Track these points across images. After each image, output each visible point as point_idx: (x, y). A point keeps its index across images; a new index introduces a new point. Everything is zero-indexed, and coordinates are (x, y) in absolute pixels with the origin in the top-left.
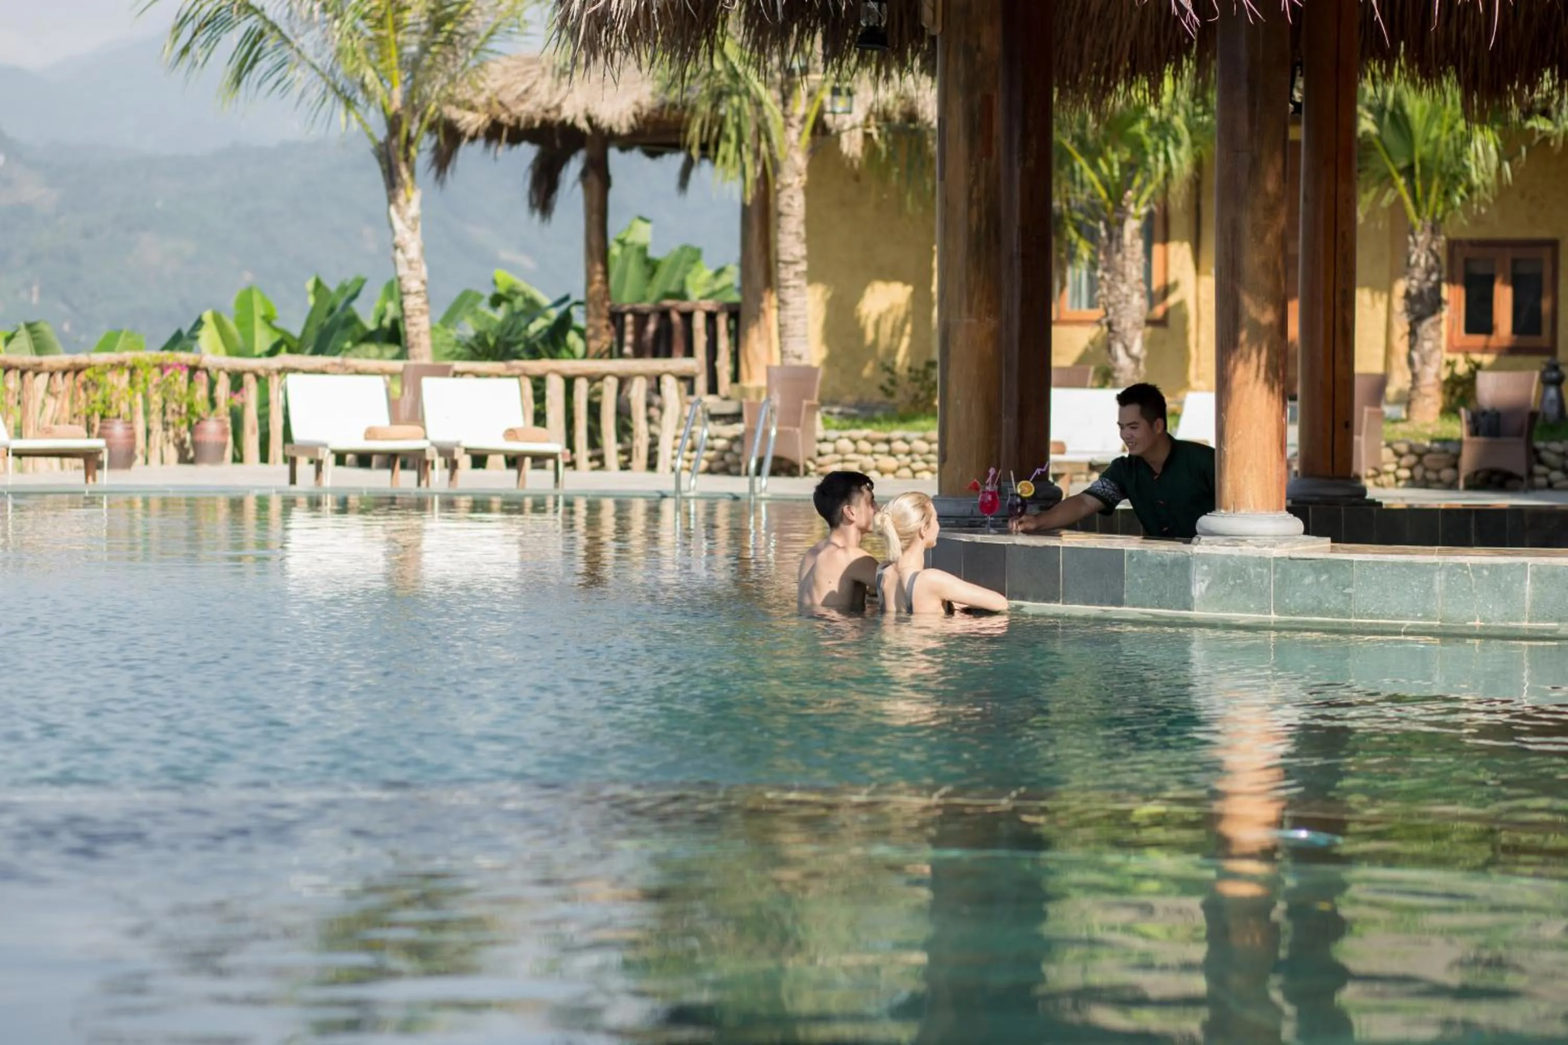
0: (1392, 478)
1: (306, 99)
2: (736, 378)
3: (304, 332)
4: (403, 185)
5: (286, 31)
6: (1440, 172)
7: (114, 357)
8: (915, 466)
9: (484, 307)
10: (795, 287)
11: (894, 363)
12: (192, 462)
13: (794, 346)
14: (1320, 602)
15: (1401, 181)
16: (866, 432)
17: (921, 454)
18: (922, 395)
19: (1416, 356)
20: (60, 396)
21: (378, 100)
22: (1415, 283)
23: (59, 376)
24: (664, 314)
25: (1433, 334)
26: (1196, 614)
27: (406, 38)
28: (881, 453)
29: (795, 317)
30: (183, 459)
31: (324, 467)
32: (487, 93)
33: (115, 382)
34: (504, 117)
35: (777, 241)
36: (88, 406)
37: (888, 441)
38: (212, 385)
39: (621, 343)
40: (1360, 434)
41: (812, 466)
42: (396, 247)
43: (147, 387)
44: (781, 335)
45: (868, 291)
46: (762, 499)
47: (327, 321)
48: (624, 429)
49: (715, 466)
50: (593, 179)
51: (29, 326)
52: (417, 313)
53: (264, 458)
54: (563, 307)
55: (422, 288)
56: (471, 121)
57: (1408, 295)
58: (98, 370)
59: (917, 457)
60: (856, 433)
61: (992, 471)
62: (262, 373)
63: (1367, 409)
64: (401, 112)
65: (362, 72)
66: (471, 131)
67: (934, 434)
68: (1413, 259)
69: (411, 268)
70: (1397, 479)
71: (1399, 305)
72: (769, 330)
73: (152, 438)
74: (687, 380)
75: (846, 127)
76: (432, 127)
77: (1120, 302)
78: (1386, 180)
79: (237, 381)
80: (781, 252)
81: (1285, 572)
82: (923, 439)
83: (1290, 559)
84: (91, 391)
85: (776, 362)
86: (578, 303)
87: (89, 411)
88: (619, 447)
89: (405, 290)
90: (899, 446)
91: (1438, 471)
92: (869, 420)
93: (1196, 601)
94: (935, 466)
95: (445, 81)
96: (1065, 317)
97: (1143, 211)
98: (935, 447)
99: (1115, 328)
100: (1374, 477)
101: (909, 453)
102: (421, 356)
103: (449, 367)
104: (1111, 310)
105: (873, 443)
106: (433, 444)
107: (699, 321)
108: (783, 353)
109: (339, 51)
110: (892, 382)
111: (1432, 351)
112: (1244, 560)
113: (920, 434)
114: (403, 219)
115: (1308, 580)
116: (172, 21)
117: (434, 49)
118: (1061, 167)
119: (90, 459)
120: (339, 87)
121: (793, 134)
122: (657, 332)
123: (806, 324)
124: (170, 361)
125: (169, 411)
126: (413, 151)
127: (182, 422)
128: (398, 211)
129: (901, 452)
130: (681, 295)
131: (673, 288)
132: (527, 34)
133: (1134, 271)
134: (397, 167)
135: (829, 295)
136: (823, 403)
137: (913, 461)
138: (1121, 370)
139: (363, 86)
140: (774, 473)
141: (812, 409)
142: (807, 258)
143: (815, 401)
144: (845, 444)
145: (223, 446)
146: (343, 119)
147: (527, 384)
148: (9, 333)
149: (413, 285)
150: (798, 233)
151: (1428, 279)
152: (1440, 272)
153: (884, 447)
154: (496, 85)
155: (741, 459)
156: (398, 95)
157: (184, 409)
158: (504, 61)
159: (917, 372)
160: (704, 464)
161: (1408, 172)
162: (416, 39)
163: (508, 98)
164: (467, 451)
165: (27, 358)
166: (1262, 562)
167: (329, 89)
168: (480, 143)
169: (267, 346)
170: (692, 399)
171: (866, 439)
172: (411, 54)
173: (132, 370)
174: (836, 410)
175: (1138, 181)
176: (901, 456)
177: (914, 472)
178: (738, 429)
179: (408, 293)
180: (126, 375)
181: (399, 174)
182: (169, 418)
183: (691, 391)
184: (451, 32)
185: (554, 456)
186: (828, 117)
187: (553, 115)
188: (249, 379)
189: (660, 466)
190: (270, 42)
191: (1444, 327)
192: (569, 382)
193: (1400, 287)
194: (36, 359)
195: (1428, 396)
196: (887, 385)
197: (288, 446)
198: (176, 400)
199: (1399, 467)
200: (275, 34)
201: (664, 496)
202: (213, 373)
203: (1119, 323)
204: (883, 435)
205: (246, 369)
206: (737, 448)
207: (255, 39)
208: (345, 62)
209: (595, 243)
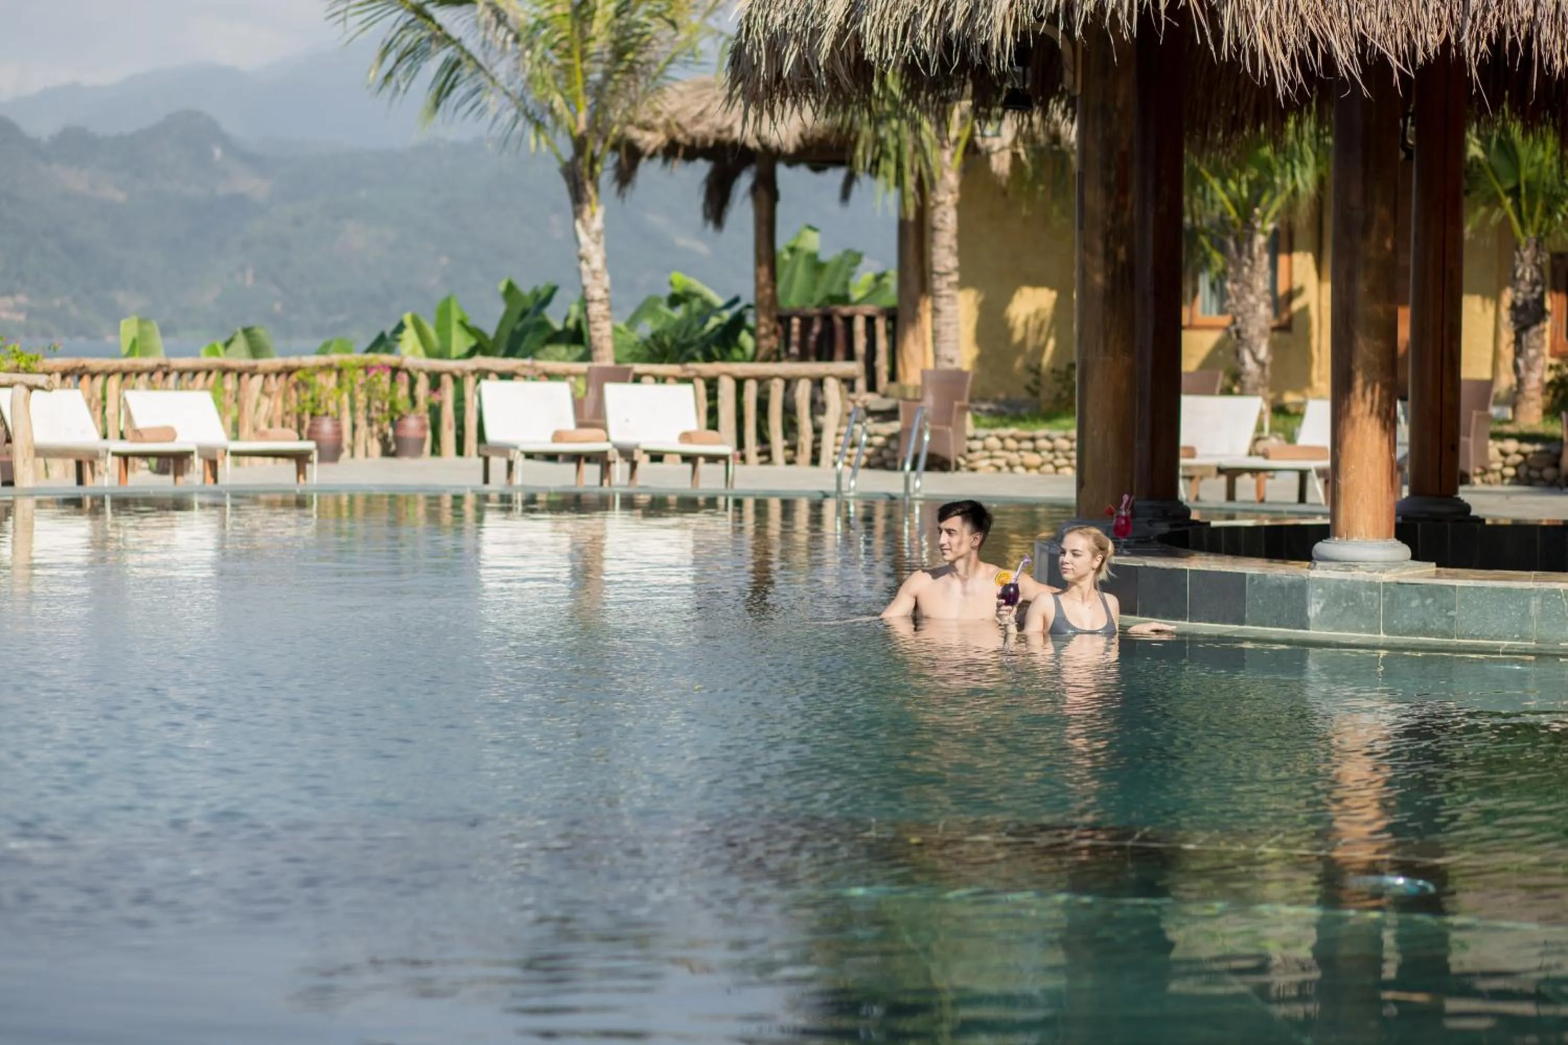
0: (1498, 475)
1: (499, 122)
2: (893, 376)
3: (498, 333)
4: (590, 201)
5: (480, 58)
6: (1544, 193)
7: (322, 360)
8: (1057, 462)
9: (664, 308)
10: (947, 296)
11: (1040, 365)
12: (394, 455)
13: (947, 350)
14: (1425, 624)
15: (1508, 201)
16: (1013, 430)
17: (1063, 451)
18: (1065, 394)
19: (1521, 362)
20: (273, 396)
21: (565, 123)
22: (1520, 295)
23: (272, 378)
24: (827, 318)
25: (1536, 342)
26: (1312, 633)
27: (592, 66)
28: (1026, 450)
29: (948, 324)
30: (387, 452)
31: (515, 467)
32: (665, 115)
33: (324, 383)
34: (680, 137)
35: (931, 254)
36: (299, 404)
37: (1033, 439)
38: (413, 383)
39: (787, 344)
40: (1468, 436)
41: (962, 462)
42: (581, 258)
43: (353, 389)
44: (935, 340)
45: (1017, 297)
46: (916, 499)
47: (519, 326)
48: (790, 427)
49: (873, 461)
50: (763, 195)
51: (247, 332)
52: (601, 319)
53: (460, 451)
54: (736, 308)
55: (605, 296)
56: (651, 140)
57: (1513, 306)
58: (308, 372)
59: (1059, 454)
60: (1003, 432)
61: (1126, 498)
62: (458, 373)
63: (1475, 413)
64: (586, 134)
65: (550, 98)
66: (650, 150)
67: (1073, 433)
68: (1519, 273)
69: (595, 278)
70: (1503, 477)
71: (1506, 316)
72: (923, 333)
73: (357, 434)
74: (849, 382)
75: (995, 148)
76: (615, 147)
77: (1247, 311)
78: (1493, 201)
79: (435, 381)
80: (935, 263)
81: (1394, 595)
82: (1065, 437)
83: (1399, 583)
84: (302, 391)
85: (930, 365)
86: (749, 306)
87: (299, 410)
88: (786, 443)
89: (589, 298)
90: (1043, 443)
91: (1540, 470)
92: (1017, 418)
93: (1312, 622)
94: (1074, 462)
95: (626, 105)
96: (1196, 322)
97: (1270, 227)
98: (1075, 445)
99: (1243, 335)
100: (1482, 475)
101: (1052, 450)
102: (604, 358)
103: (629, 370)
104: (1239, 319)
105: (1019, 440)
106: (615, 446)
107: (859, 325)
108: (936, 357)
109: (530, 79)
110: (1037, 383)
111: (1536, 358)
112: (1355, 584)
113: (1062, 433)
114: (588, 233)
115: (1415, 603)
116: (377, 50)
117: (616, 77)
118: (1193, 187)
119: (301, 459)
120: (530, 111)
121: (947, 155)
122: (820, 336)
123: (957, 330)
124: (375, 363)
125: (373, 408)
126: (598, 168)
127: (384, 419)
128: (584, 223)
129: (1044, 449)
130: (845, 299)
131: (836, 290)
132: (701, 64)
133: (1261, 284)
134: (583, 184)
135: (981, 299)
136: (972, 400)
137: (1056, 457)
138: (1248, 374)
139: (552, 110)
140: (928, 468)
141: (963, 409)
142: (959, 269)
143: (966, 402)
144: (993, 442)
145: (422, 441)
146: (533, 141)
147: (701, 384)
148: (227, 338)
149: (597, 293)
150: (950, 247)
151: (1533, 291)
152: (1543, 285)
153: (1028, 445)
154: (673, 108)
155: (898, 455)
156: (583, 116)
157: (387, 406)
158: (680, 87)
159: (1060, 372)
160: (864, 460)
161: (1514, 192)
162: (600, 67)
163: (684, 119)
164: (646, 452)
165: (245, 361)
166: (1372, 586)
167: (521, 114)
168: (659, 161)
169: (464, 350)
170: (853, 396)
171: (1012, 437)
172: (594, 82)
173: (340, 371)
174: (984, 407)
175: (1265, 199)
176: (1044, 453)
177: (1057, 468)
178: (895, 427)
179: (592, 301)
180: (334, 376)
181: (585, 190)
182: (374, 414)
183: (852, 389)
184: (632, 61)
185: (725, 458)
186: (978, 139)
187: (725, 135)
188: (447, 380)
189: (823, 461)
190: (466, 70)
191: (1547, 336)
192: (740, 383)
193: (1508, 296)
194: (251, 362)
195: (1532, 399)
196: (1033, 386)
197: (482, 446)
198: (379, 399)
199: (1505, 465)
200: (472, 63)
201: (826, 496)
202: (414, 373)
203: (1246, 331)
204: (1028, 434)
205: (443, 369)
206: (893, 445)
207: (453, 66)
208: (535, 88)
209: (764, 252)
